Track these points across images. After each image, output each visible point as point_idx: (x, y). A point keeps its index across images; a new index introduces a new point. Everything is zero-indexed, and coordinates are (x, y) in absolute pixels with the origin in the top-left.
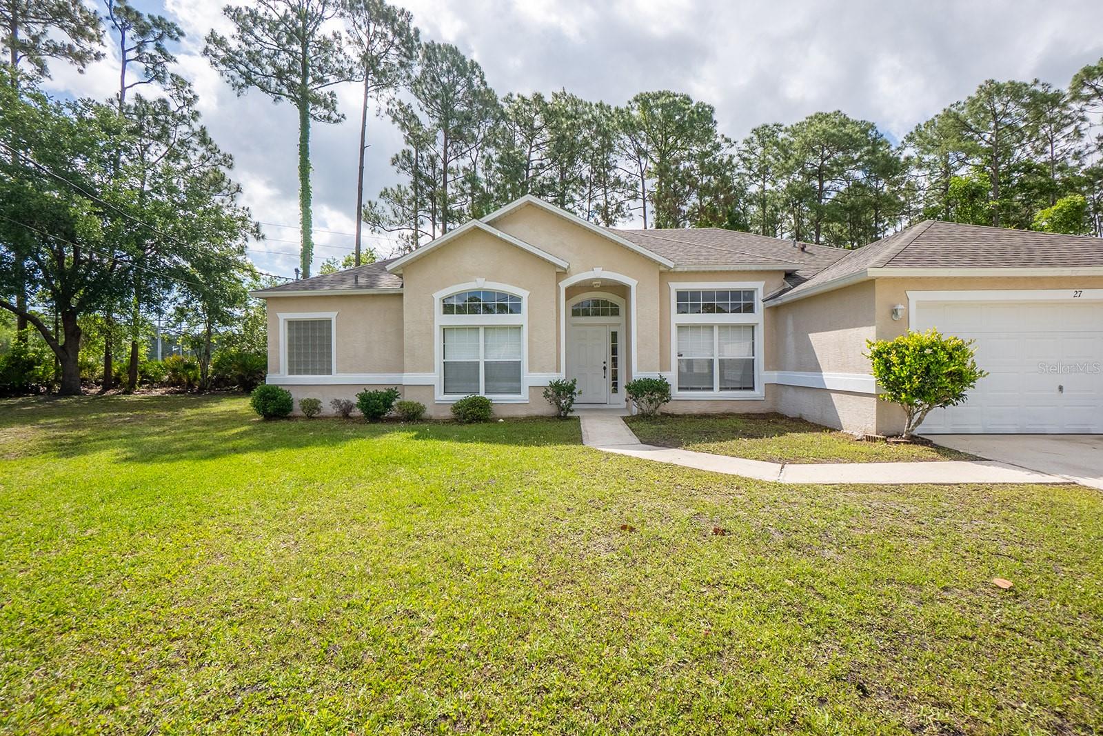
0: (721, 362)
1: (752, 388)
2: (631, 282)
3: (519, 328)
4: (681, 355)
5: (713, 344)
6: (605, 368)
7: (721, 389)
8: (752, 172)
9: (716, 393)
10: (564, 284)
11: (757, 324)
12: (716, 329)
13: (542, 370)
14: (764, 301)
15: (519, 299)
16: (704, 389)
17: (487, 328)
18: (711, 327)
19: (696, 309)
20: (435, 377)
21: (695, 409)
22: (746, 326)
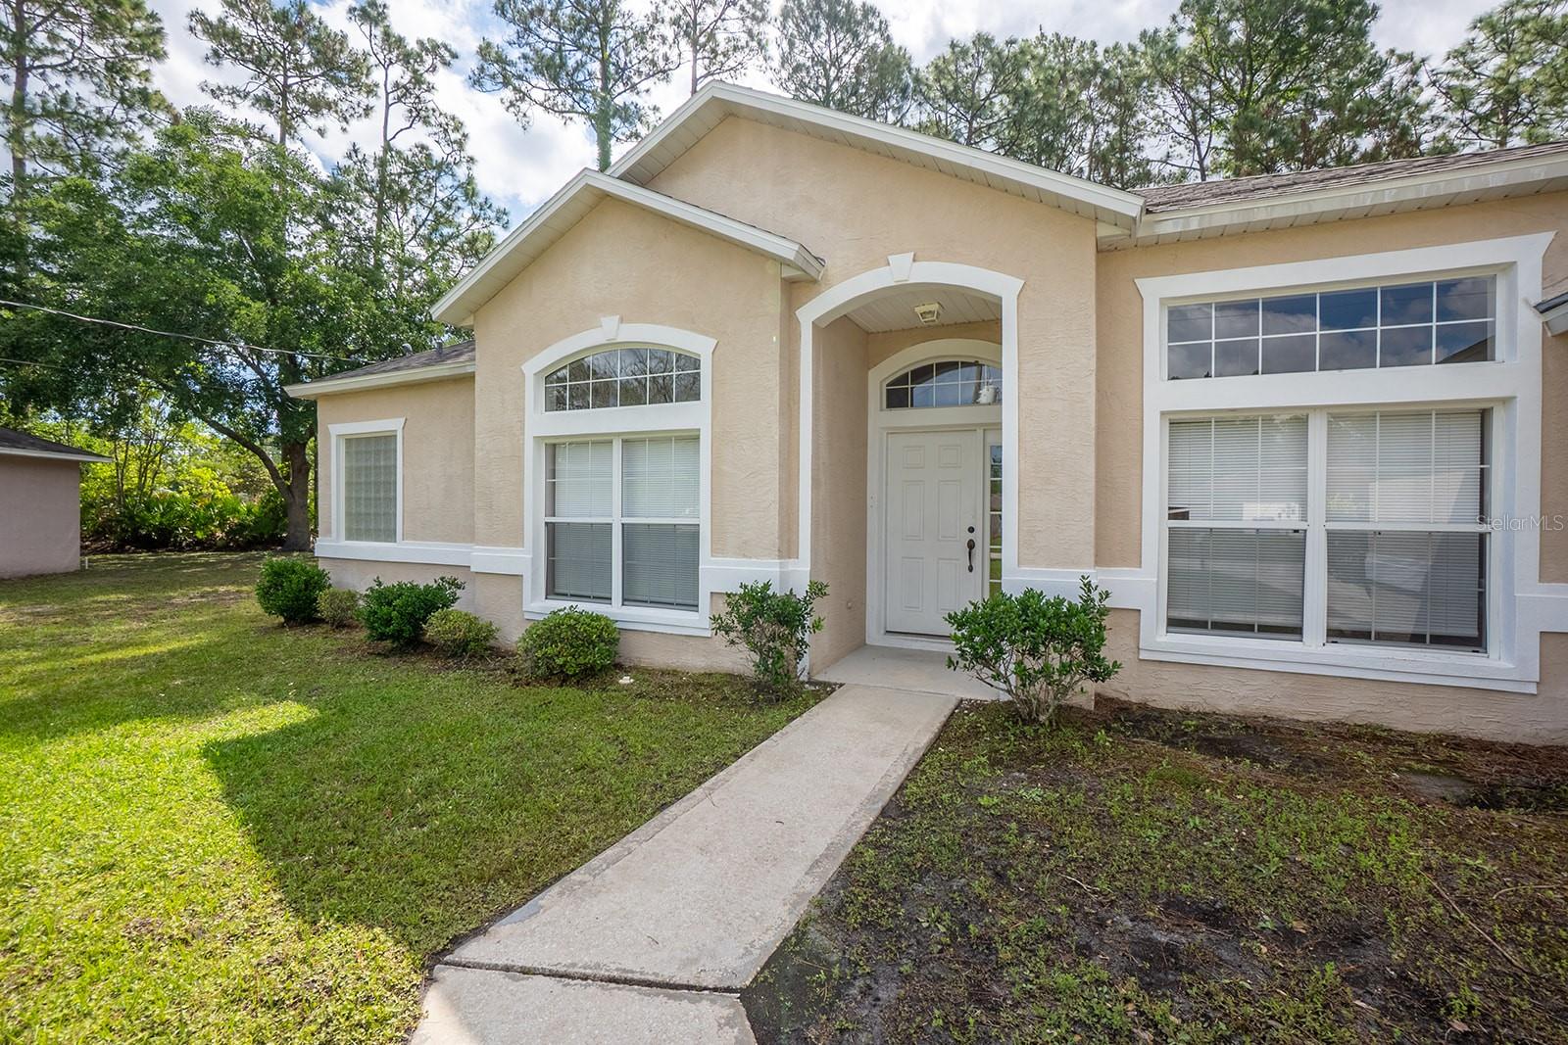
0: (1338, 543)
1: (1477, 642)
2: (1003, 285)
3: (692, 438)
4: (1185, 516)
5: (1303, 477)
6: (971, 545)
7: (1335, 634)
8: (1469, 115)
9: (1313, 650)
10: (810, 313)
11: (1506, 401)
12: (1318, 430)
13: (744, 551)
14: (1544, 308)
15: (696, 363)
16: (1268, 630)
17: (630, 442)
18: (1299, 420)
19: (1238, 360)
20: (525, 558)
21: (1227, 699)
22: (1448, 413)
